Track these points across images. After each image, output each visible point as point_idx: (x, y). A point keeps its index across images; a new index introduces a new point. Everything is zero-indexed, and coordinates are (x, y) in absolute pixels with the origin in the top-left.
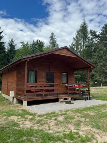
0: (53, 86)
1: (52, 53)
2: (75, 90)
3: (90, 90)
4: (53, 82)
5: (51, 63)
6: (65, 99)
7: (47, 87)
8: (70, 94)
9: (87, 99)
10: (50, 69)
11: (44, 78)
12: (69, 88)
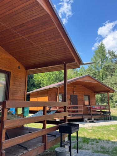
0: (77, 107)
1: (78, 80)
2: (96, 111)
3: (110, 111)
4: (77, 104)
5: (75, 87)
6: (89, 119)
7: (74, 108)
8: (93, 115)
9: (108, 119)
10: (74, 92)
11: (69, 100)
12: (92, 109)
